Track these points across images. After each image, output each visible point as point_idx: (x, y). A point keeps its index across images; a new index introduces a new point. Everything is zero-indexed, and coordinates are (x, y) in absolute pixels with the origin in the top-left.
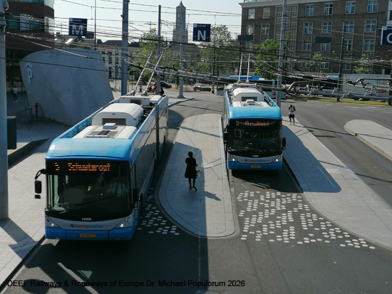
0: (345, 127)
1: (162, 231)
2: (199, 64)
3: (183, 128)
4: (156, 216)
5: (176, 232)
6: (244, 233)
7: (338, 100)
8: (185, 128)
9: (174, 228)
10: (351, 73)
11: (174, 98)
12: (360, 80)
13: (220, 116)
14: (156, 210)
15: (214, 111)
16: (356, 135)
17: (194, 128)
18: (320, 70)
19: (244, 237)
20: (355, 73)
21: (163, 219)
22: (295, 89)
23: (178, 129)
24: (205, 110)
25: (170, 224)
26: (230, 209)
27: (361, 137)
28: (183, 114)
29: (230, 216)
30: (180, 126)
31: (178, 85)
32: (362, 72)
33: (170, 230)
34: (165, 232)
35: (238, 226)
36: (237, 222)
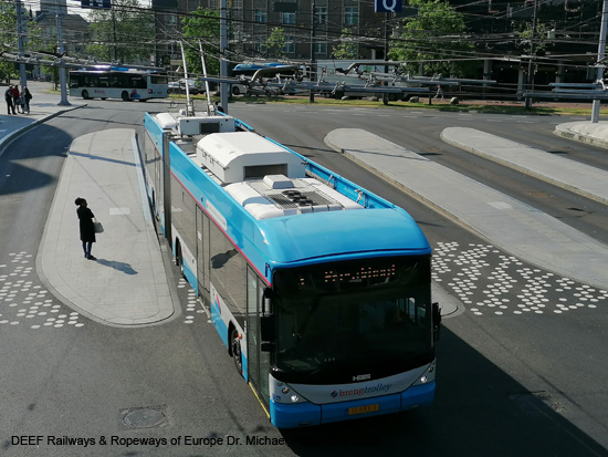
0: (325, 140)
1: (54, 323)
2: (89, 47)
3: (72, 153)
4: (42, 300)
5: (79, 322)
6: (190, 313)
7: (312, 100)
8: (76, 154)
9: (74, 316)
10: (328, 58)
11: (53, 105)
12: (354, 66)
13: (133, 132)
14: (40, 290)
15: (122, 124)
16: (343, 151)
17: (92, 154)
18: (282, 54)
19: (190, 320)
20: (333, 58)
21: (53, 304)
22: (261, 81)
23: (66, 156)
24: (108, 123)
25: (66, 310)
26: (163, 278)
27: (349, 155)
28: (70, 131)
29: (165, 289)
30: (67, 150)
31: (57, 84)
32: (344, 56)
33: (67, 320)
34: (59, 324)
35: (177, 303)
36: (175, 296)
